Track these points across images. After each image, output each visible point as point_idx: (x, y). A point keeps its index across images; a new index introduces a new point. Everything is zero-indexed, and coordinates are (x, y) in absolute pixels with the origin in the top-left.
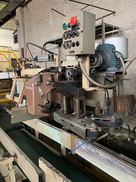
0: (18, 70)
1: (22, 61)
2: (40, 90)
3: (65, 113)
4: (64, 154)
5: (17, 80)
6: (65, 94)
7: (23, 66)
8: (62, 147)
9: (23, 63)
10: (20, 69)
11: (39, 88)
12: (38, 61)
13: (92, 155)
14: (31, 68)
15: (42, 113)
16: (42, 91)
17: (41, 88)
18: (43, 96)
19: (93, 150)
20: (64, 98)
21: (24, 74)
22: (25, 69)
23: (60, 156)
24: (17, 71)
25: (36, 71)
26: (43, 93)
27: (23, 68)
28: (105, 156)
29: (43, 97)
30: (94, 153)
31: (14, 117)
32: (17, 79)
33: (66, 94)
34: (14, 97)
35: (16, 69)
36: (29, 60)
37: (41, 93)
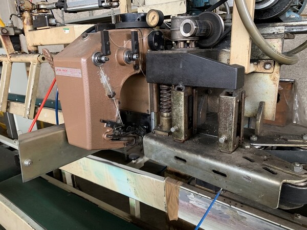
0: (13, 34)
1: (23, 7)
2: (104, 79)
3: (183, 138)
4: (136, 215)
5: (13, 59)
6: (181, 86)
7: (25, 21)
8: (132, 202)
9: (26, 14)
10: (18, 32)
11: (102, 73)
12: (68, 9)
13: (225, 221)
14: (51, 25)
15: (111, 142)
16: (109, 82)
17: (105, 73)
18: (113, 96)
19: (227, 212)
20: (183, 97)
21: (30, 45)
22: (35, 29)
23: (130, 220)
24: (11, 37)
25: (67, 31)
26: (112, 88)
27: (28, 28)
28: (261, 224)
29: (114, 98)
30: (231, 218)
31: (32, 163)
32: (15, 56)
33: (186, 86)
34: (8, 103)
35: (8, 32)
36: (42, 7)
37: (106, 85)
